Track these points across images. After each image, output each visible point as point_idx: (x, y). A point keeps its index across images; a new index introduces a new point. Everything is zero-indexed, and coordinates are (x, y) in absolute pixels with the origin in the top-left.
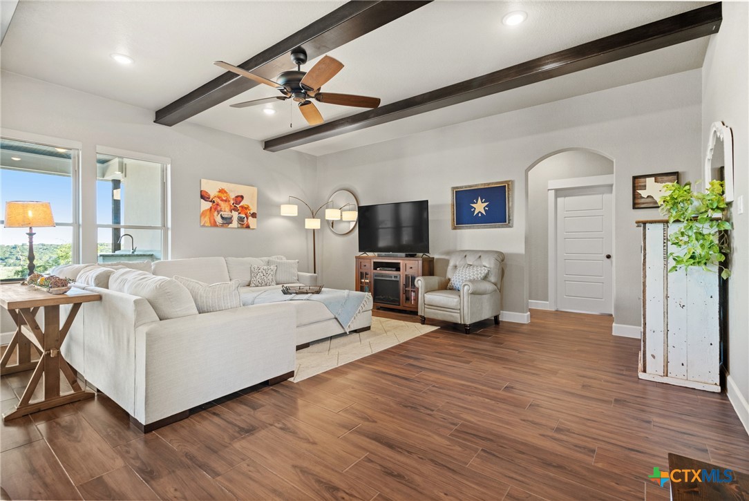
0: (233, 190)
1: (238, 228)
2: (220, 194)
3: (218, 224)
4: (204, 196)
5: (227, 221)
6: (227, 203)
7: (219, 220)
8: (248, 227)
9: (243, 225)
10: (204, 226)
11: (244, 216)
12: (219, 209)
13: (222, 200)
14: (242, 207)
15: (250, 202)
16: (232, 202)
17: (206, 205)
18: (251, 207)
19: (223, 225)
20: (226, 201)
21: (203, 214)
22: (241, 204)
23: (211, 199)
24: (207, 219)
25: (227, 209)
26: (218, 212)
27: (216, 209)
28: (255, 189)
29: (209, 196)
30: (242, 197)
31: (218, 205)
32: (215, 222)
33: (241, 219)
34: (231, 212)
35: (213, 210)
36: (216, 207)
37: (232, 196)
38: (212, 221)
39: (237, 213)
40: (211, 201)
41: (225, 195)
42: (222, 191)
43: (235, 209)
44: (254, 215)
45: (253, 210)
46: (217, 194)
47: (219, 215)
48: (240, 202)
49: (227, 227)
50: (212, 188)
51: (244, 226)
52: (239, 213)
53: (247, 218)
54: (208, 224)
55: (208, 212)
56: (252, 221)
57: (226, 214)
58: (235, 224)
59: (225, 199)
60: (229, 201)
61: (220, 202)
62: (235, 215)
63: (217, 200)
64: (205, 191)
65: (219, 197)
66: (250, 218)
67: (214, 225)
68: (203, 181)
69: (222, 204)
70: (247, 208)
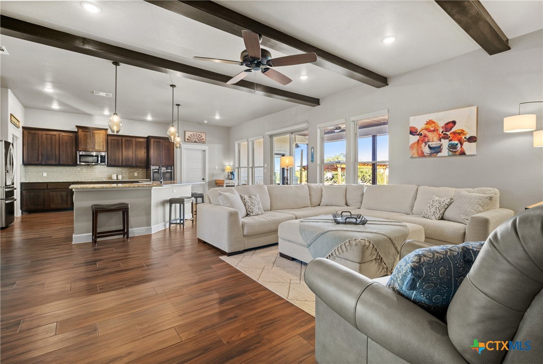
0: (441, 119)
1: (449, 156)
2: (428, 126)
3: (425, 154)
4: (413, 132)
5: (436, 150)
6: (435, 133)
7: (426, 150)
8: (463, 153)
9: (455, 152)
10: (412, 157)
11: (456, 142)
12: (426, 140)
13: (430, 131)
14: (454, 133)
15: (466, 123)
16: (441, 130)
17: (414, 139)
18: (466, 130)
19: (431, 155)
20: (434, 131)
21: (412, 147)
22: (453, 130)
23: (418, 133)
24: (415, 151)
25: (435, 139)
26: (426, 143)
27: (423, 141)
28: (474, 109)
29: (417, 130)
30: (454, 123)
31: (425, 136)
32: (423, 152)
33: (452, 147)
34: (440, 141)
35: (420, 142)
36: (423, 139)
37: (441, 124)
38: (420, 152)
39: (448, 140)
40: (418, 135)
41: (433, 125)
42: (430, 122)
43: (446, 137)
44: (472, 139)
45: (471, 132)
46: (424, 126)
47: (427, 146)
48: (451, 129)
49: (435, 156)
50: (419, 123)
51: (457, 153)
52: (450, 141)
53: (461, 144)
54: (416, 155)
55: (416, 145)
56: (468, 147)
57: (434, 144)
58: (445, 152)
59: (432, 129)
60: (438, 130)
61: (427, 133)
62: (445, 143)
63: (424, 132)
64: (413, 127)
65: (426, 129)
67: (422, 155)
68: (411, 118)
69: (430, 135)
70: (462, 132)
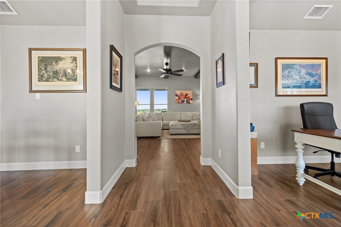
0: (185, 92)
4: (177, 95)
5: (183, 102)
7: (180, 101)
8: (190, 103)
10: (176, 103)
13: (181, 96)
14: (188, 97)
15: (190, 95)
16: (184, 96)
17: (177, 98)
18: (190, 97)
19: (182, 103)
21: (176, 100)
22: (187, 96)
24: (177, 101)
28: (192, 91)
30: (188, 94)
32: (179, 102)
33: (187, 101)
36: (180, 98)
37: (184, 94)
42: (181, 93)
43: (186, 98)
44: (191, 99)
45: (191, 98)
49: (183, 103)
50: (178, 93)
51: (188, 103)
56: (191, 101)
57: (183, 99)
58: (185, 102)
62: (185, 100)
63: (180, 96)
66: (190, 100)
67: (179, 103)
68: (176, 91)
69: (181, 97)
70: (189, 97)
